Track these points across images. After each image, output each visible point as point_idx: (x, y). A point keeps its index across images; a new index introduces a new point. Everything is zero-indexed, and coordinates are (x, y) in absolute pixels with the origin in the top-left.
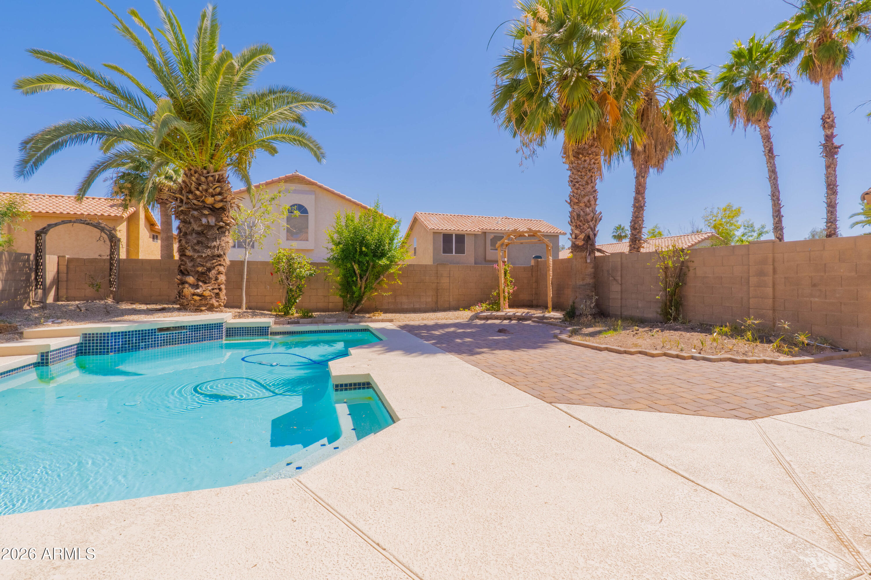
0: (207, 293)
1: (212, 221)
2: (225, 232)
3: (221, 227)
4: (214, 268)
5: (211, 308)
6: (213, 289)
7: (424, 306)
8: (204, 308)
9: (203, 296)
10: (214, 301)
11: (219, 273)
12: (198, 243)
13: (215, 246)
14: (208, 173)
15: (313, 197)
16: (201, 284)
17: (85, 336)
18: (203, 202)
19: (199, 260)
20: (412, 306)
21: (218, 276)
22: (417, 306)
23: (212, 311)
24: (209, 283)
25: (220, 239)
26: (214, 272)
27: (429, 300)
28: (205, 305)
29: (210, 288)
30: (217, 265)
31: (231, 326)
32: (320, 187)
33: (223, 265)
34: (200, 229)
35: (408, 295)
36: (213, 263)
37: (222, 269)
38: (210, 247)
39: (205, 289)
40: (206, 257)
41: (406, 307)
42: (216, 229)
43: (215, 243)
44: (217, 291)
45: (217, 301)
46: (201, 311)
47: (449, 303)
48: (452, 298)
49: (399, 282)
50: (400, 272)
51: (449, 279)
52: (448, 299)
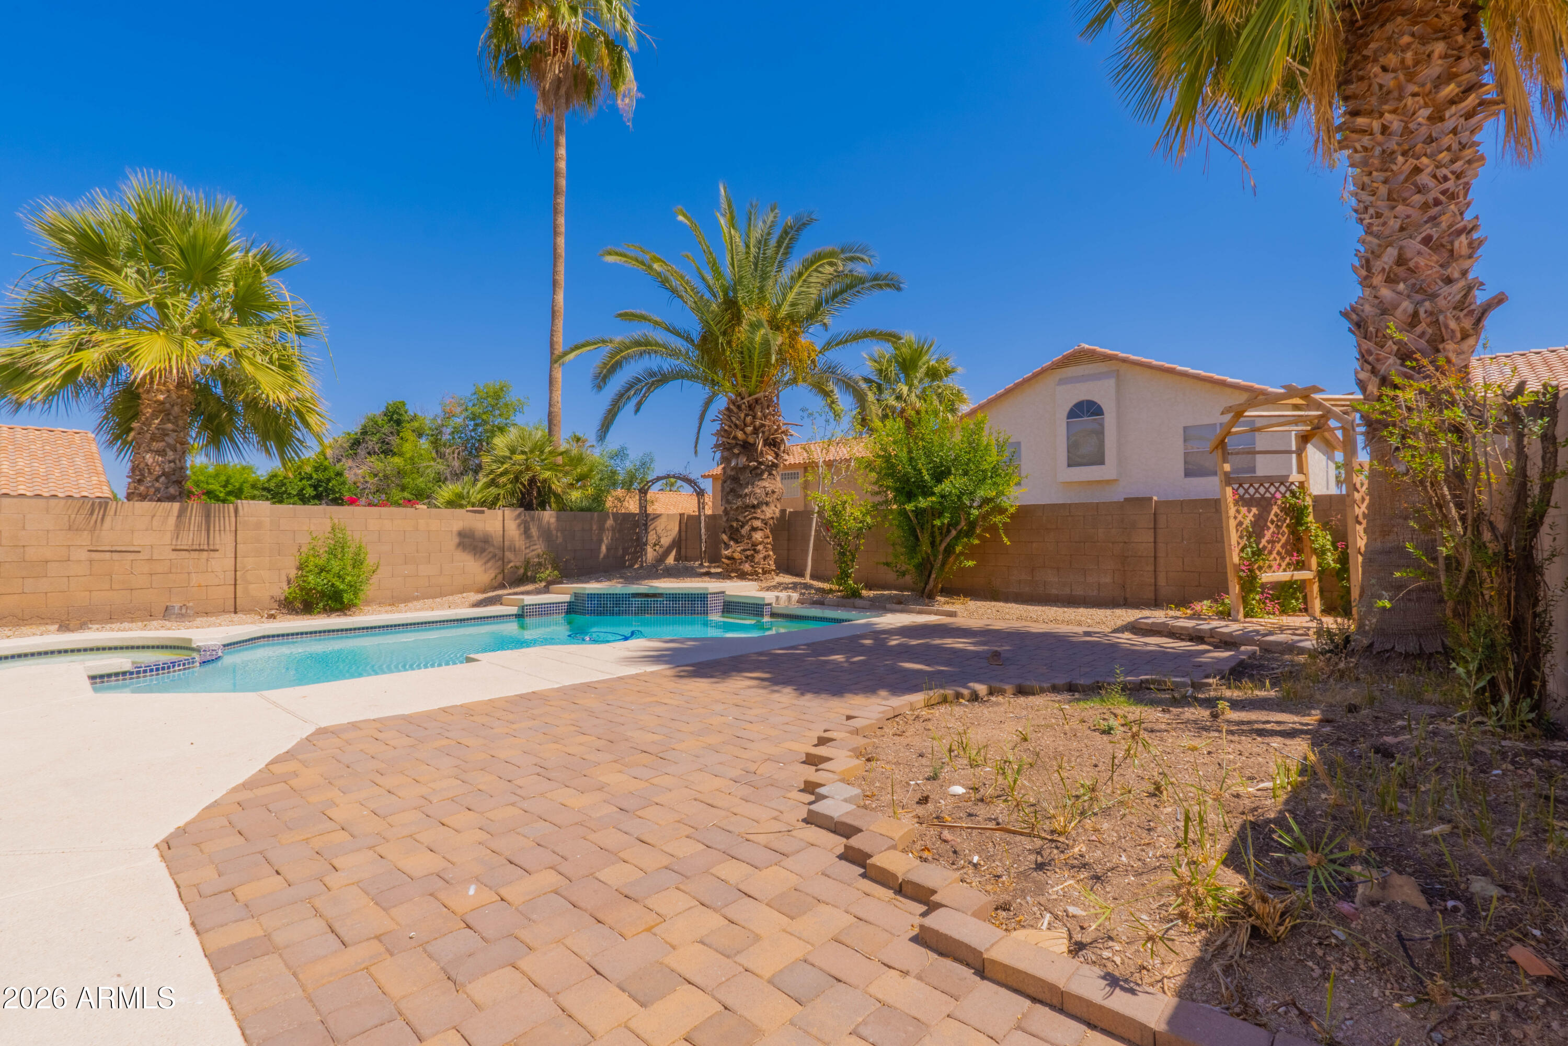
0: (737, 555)
1: (743, 460)
2: (762, 474)
3: (756, 468)
4: (747, 522)
5: (742, 576)
6: (744, 550)
7: (1095, 593)
8: (733, 575)
9: (734, 559)
10: (747, 567)
11: (754, 529)
12: (732, 490)
13: (746, 495)
14: (742, 399)
16: (732, 543)
18: (735, 438)
19: (733, 512)
20: (1067, 591)
21: (753, 534)
22: (1079, 591)
23: (745, 579)
24: (741, 542)
25: (753, 484)
26: (747, 528)
27: (1107, 579)
28: (736, 571)
29: (739, 549)
30: (751, 519)
31: (730, 599)
33: (758, 519)
34: (733, 473)
35: (1058, 569)
36: (745, 517)
37: (757, 523)
38: (741, 496)
39: (735, 550)
40: (737, 508)
41: (1054, 591)
42: (748, 471)
43: (746, 491)
44: (748, 553)
45: (752, 566)
47: (1156, 590)
48: (1162, 581)
49: (1005, 539)
50: (1008, 520)
51: (1155, 533)
52: (1153, 581)
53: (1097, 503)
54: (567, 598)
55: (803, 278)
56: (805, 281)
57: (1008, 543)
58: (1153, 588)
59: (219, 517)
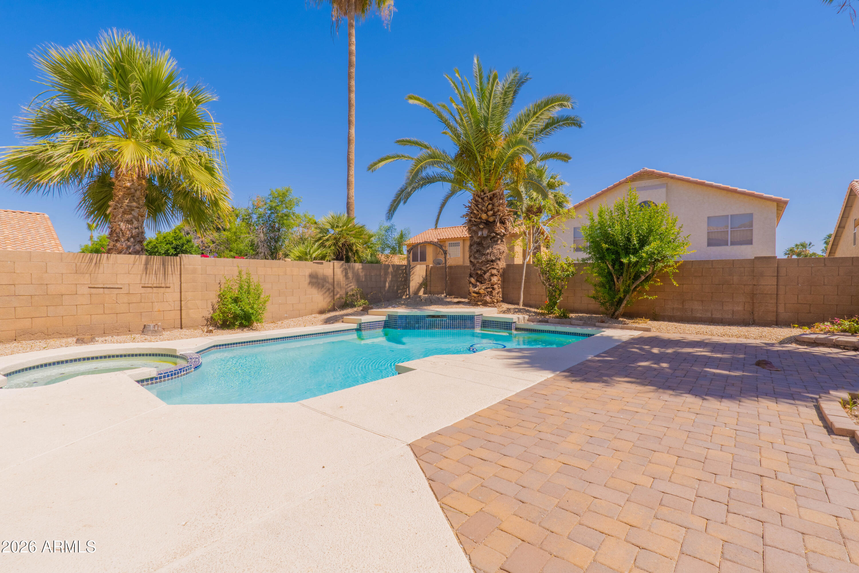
0: (482, 291)
1: (485, 232)
2: (497, 241)
3: (494, 237)
4: (488, 271)
5: (485, 304)
6: (487, 288)
7: (730, 316)
8: (479, 303)
9: (480, 293)
10: (488, 299)
11: (492, 275)
12: (478, 251)
13: (488, 253)
14: (485, 194)
15: (664, 190)
16: (478, 283)
17: (389, 316)
18: (480, 218)
19: (478, 265)
20: (709, 315)
21: (492, 278)
22: (717, 315)
23: (486, 306)
24: (484, 283)
25: (492, 247)
26: (488, 274)
27: (740, 308)
28: (481, 301)
29: (483, 287)
30: (491, 269)
31: (486, 319)
32: (672, 178)
33: (495, 268)
34: (478, 240)
35: (702, 301)
36: (487, 267)
37: (494, 272)
38: (484, 254)
39: (481, 288)
40: (482, 262)
41: (699, 315)
42: (489, 239)
43: (488, 251)
44: (489, 290)
45: (491, 298)
46: (478, 305)
47: (777, 315)
48: (781, 309)
49: (675, 283)
50: (677, 271)
51: (777, 279)
52: (775, 309)
53: (733, 260)
54: (384, 318)
55: (537, 115)
56: (537, 117)
57: (677, 285)
58: (775, 314)
59: (171, 265)
